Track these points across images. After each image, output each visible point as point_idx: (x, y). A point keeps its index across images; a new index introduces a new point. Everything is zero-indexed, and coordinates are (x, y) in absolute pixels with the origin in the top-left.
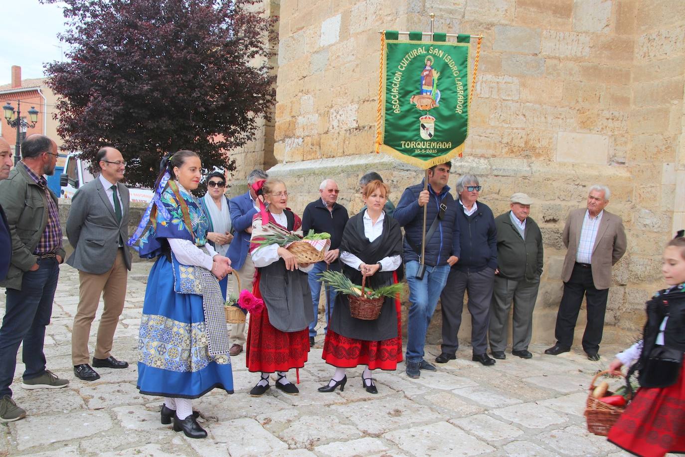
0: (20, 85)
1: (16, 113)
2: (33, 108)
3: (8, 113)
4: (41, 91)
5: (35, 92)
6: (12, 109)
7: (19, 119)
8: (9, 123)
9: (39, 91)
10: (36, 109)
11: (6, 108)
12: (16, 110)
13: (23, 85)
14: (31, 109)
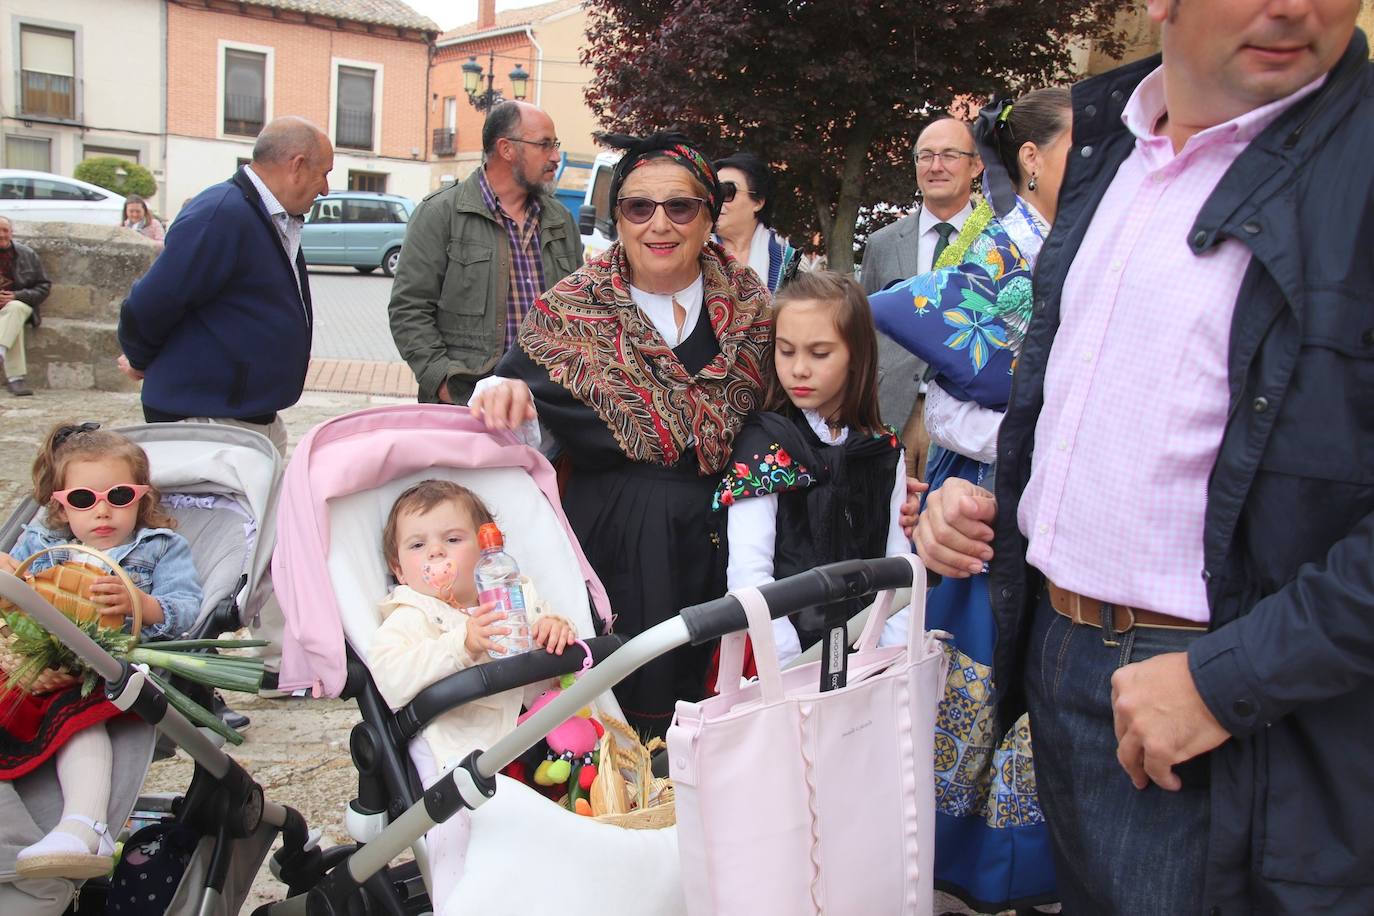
0: (492, 23)
1: (486, 79)
2: (519, 66)
3: (471, 80)
4: (532, 32)
5: (519, 37)
6: (478, 70)
7: (490, 92)
8: (472, 100)
9: (529, 34)
10: (525, 69)
11: (467, 69)
12: (486, 72)
13: (499, 21)
14: (514, 70)
